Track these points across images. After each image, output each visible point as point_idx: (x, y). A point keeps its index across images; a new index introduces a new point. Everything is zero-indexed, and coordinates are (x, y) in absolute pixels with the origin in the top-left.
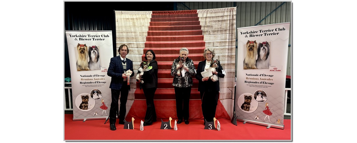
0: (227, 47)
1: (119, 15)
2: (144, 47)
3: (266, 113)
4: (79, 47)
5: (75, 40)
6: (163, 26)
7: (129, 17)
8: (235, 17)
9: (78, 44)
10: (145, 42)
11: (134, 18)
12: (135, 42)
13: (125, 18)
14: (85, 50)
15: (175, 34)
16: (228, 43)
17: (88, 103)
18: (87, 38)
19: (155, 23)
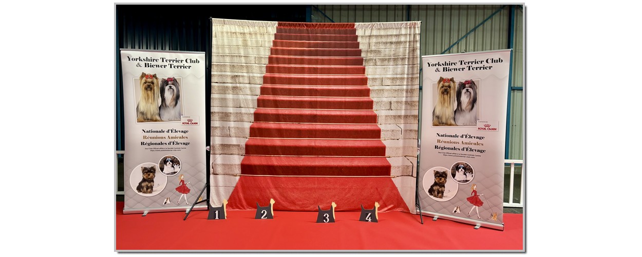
0: (405, 87)
1: (218, 26)
2: (262, 82)
3: (472, 202)
4: (144, 78)
5: (137, 66)
6: (296, 48)
7: (238, 30)
8: (418, 38)
9: (143, 73)
10: (264, 74)
11: (245, 32)
12: (245, 74)
13: (229, 31)
14: (155, 84)
15: (317, 62)
16: (406, 80)
17: (153, 181)
18: (160, 63)
19: (283, 42)
